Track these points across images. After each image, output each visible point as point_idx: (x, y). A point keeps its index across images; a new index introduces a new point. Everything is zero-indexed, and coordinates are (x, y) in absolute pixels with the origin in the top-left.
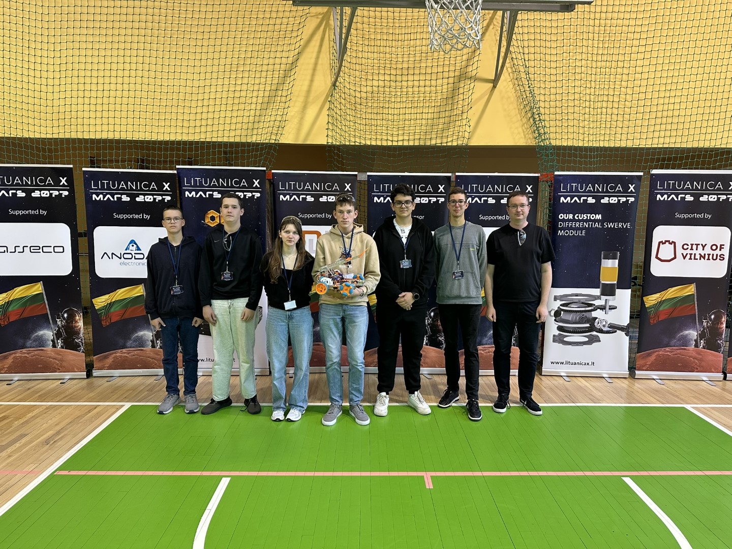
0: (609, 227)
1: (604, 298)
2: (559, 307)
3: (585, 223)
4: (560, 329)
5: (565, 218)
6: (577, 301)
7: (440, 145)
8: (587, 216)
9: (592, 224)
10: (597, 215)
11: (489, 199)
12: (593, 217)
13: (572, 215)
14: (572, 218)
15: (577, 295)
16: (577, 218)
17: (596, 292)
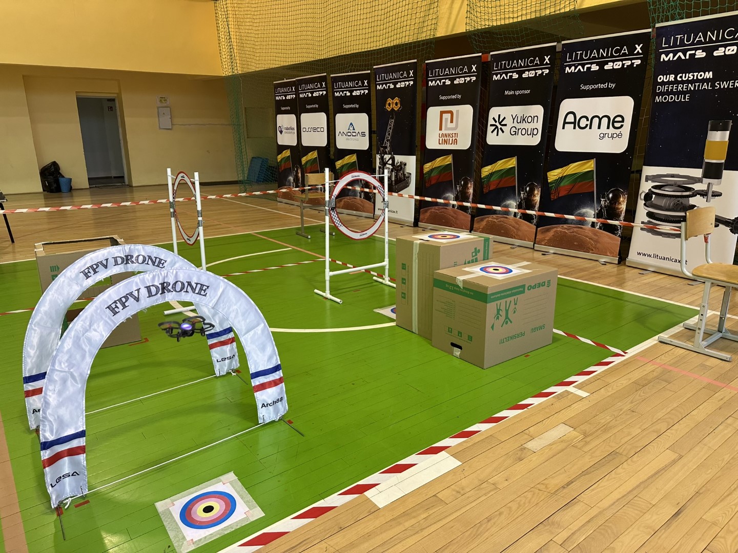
0: (722, 87)
1: (706, 181)
2: (650, 190)
3: (690, 85)
4: (650, 215)
5: (665, 80)
6: (673, 183)
7: (554, 13)
8: (693, 76)
9: (699, 86)
10: (707, 73)
11: (593, 65)
12: (701, 76)
13: (673, 76)
14: (673, 80)
15: (673, 176)
16: (681, 79)
17: (697, 173)
